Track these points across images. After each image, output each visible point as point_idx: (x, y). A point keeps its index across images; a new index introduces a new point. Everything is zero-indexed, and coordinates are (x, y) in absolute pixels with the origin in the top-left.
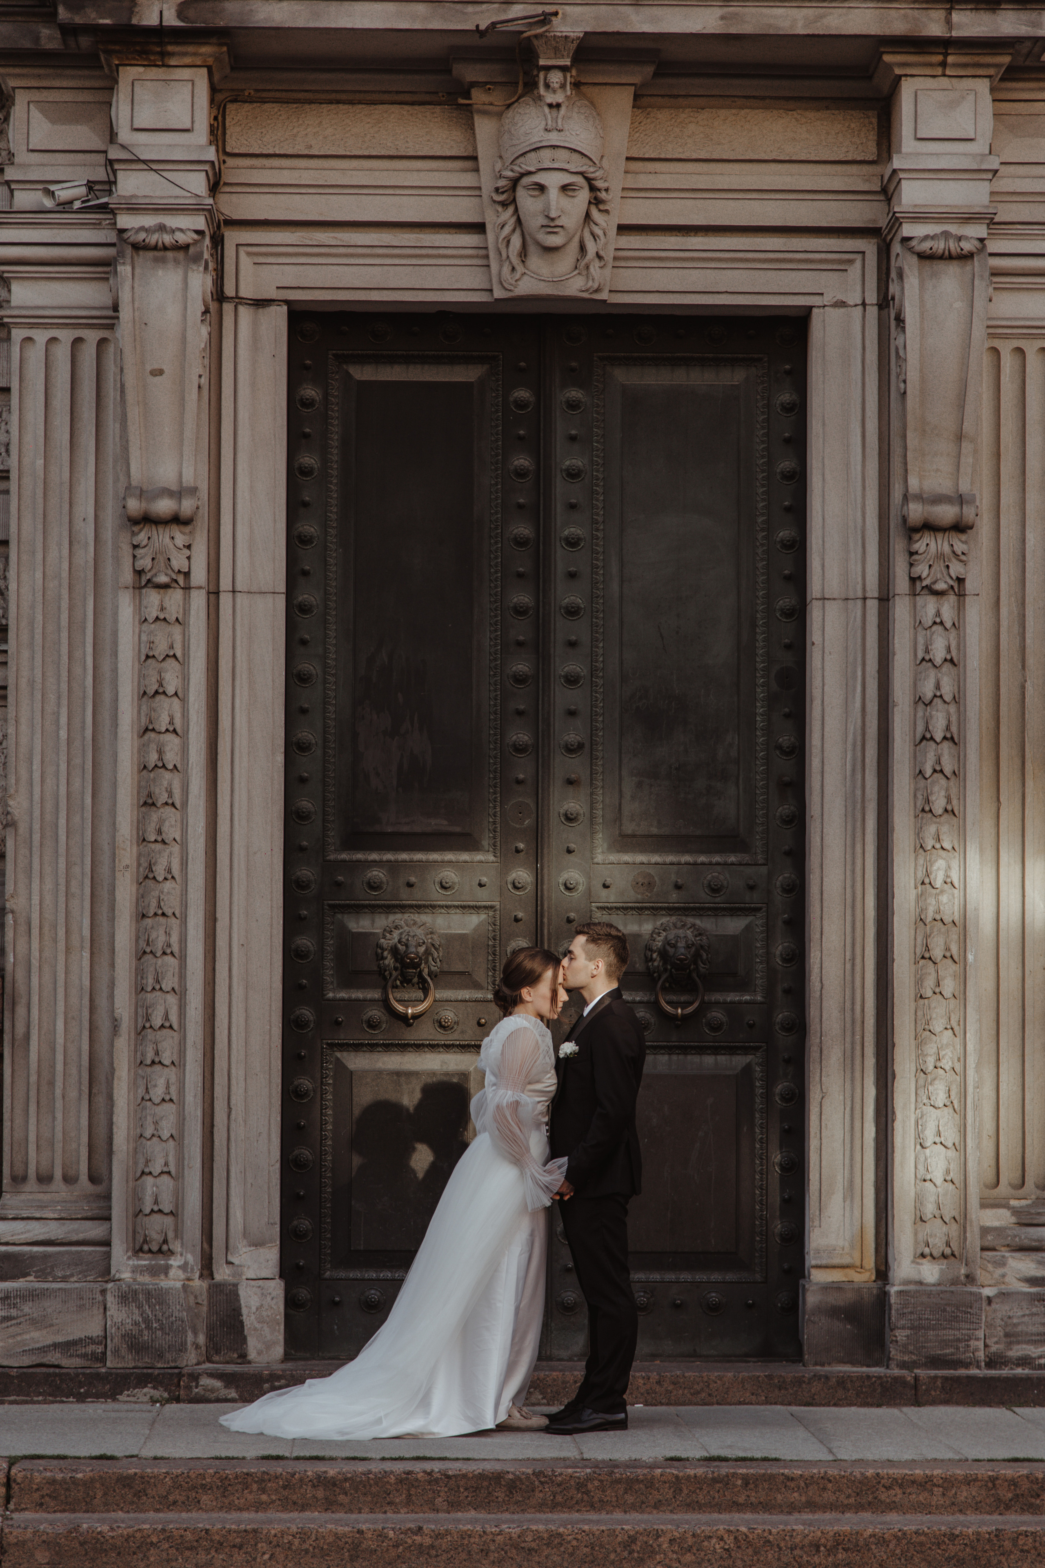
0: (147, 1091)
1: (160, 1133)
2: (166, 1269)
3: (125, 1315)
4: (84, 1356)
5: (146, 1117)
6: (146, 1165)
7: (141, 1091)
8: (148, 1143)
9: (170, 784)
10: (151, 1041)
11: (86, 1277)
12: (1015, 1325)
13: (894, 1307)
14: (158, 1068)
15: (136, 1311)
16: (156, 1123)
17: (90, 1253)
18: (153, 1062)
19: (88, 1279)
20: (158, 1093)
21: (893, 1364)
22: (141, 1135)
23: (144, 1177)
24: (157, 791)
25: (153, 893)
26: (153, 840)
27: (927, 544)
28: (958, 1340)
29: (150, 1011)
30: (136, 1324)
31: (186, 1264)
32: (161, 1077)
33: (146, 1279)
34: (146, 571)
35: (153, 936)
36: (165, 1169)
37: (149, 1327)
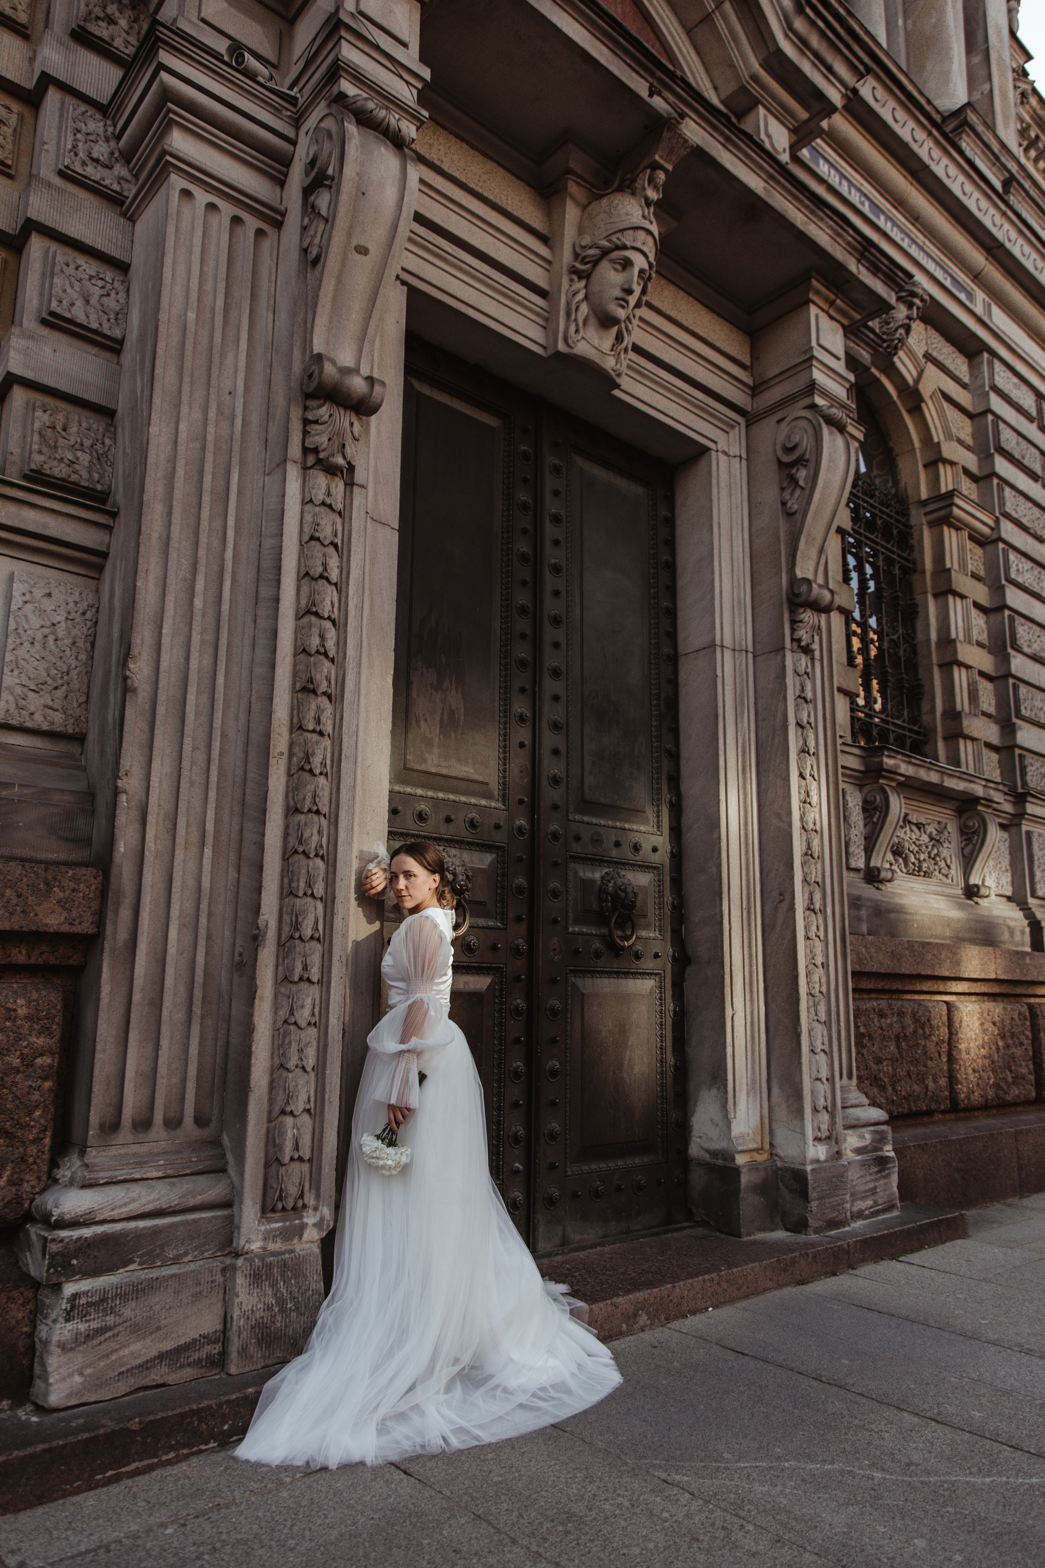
0: (292, 1013)
1: (305, 1063)
2: (300, 1230)
3: (257, 1299)
4: (198, 1363)
5: (290, 1043)
6: (288, 1103)
7: (283, 1013)
8: (290, 1075)
9: (329, 673)
10: (300, 953)
11: (203, 1252)
12: (854, 1186)
13: (810, 1182)
14: (304, 985)
15: (269, 1292)
16: (300, 1051)
17: (210, 1220)
18: (301, 979)
19: (206, 1255)
20: (304, 1015)
21: (810, 1230)
22: (282, 1066)
23: (283, 1118)
24: (318, 676)
25: (309, 787)
26: (311, 728)
27: (808, 616)
28: (839, 1205)
29: (300, 919)
30: (269, 1308)
31: (322, 1219)
32: (308, 996)
33: (276, 1246)
34: (320, 449)
35: (306, 834)
36: (308, 1107)
37: (282, 1310)
